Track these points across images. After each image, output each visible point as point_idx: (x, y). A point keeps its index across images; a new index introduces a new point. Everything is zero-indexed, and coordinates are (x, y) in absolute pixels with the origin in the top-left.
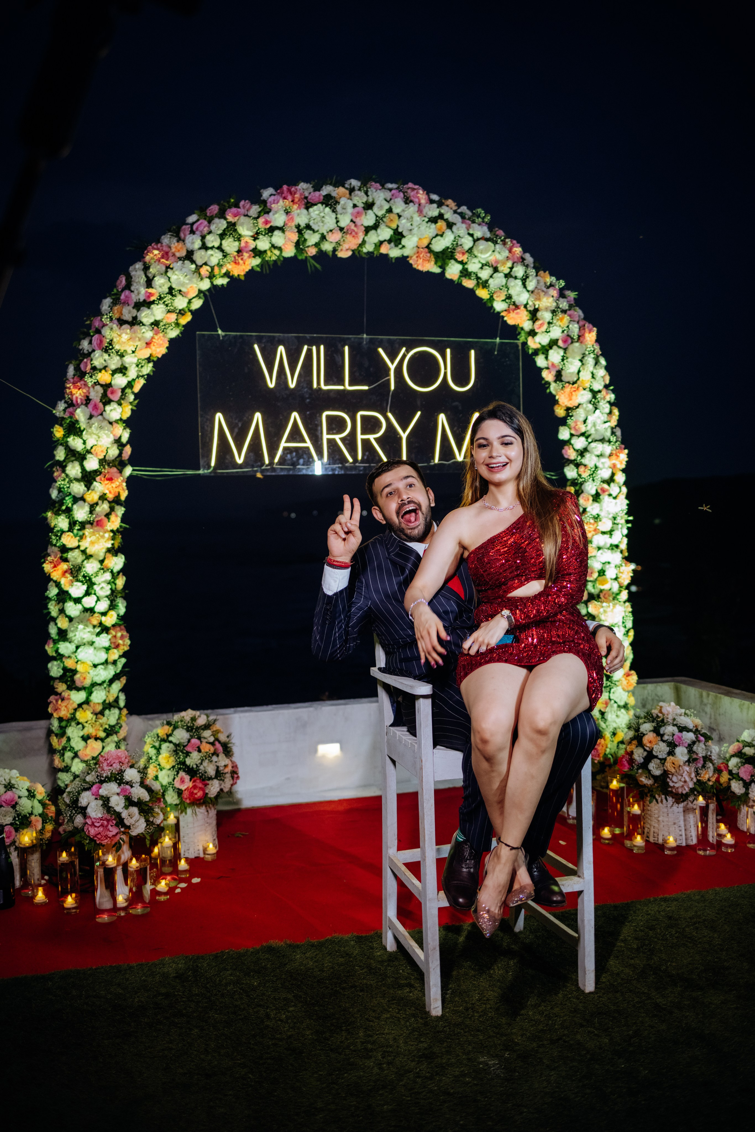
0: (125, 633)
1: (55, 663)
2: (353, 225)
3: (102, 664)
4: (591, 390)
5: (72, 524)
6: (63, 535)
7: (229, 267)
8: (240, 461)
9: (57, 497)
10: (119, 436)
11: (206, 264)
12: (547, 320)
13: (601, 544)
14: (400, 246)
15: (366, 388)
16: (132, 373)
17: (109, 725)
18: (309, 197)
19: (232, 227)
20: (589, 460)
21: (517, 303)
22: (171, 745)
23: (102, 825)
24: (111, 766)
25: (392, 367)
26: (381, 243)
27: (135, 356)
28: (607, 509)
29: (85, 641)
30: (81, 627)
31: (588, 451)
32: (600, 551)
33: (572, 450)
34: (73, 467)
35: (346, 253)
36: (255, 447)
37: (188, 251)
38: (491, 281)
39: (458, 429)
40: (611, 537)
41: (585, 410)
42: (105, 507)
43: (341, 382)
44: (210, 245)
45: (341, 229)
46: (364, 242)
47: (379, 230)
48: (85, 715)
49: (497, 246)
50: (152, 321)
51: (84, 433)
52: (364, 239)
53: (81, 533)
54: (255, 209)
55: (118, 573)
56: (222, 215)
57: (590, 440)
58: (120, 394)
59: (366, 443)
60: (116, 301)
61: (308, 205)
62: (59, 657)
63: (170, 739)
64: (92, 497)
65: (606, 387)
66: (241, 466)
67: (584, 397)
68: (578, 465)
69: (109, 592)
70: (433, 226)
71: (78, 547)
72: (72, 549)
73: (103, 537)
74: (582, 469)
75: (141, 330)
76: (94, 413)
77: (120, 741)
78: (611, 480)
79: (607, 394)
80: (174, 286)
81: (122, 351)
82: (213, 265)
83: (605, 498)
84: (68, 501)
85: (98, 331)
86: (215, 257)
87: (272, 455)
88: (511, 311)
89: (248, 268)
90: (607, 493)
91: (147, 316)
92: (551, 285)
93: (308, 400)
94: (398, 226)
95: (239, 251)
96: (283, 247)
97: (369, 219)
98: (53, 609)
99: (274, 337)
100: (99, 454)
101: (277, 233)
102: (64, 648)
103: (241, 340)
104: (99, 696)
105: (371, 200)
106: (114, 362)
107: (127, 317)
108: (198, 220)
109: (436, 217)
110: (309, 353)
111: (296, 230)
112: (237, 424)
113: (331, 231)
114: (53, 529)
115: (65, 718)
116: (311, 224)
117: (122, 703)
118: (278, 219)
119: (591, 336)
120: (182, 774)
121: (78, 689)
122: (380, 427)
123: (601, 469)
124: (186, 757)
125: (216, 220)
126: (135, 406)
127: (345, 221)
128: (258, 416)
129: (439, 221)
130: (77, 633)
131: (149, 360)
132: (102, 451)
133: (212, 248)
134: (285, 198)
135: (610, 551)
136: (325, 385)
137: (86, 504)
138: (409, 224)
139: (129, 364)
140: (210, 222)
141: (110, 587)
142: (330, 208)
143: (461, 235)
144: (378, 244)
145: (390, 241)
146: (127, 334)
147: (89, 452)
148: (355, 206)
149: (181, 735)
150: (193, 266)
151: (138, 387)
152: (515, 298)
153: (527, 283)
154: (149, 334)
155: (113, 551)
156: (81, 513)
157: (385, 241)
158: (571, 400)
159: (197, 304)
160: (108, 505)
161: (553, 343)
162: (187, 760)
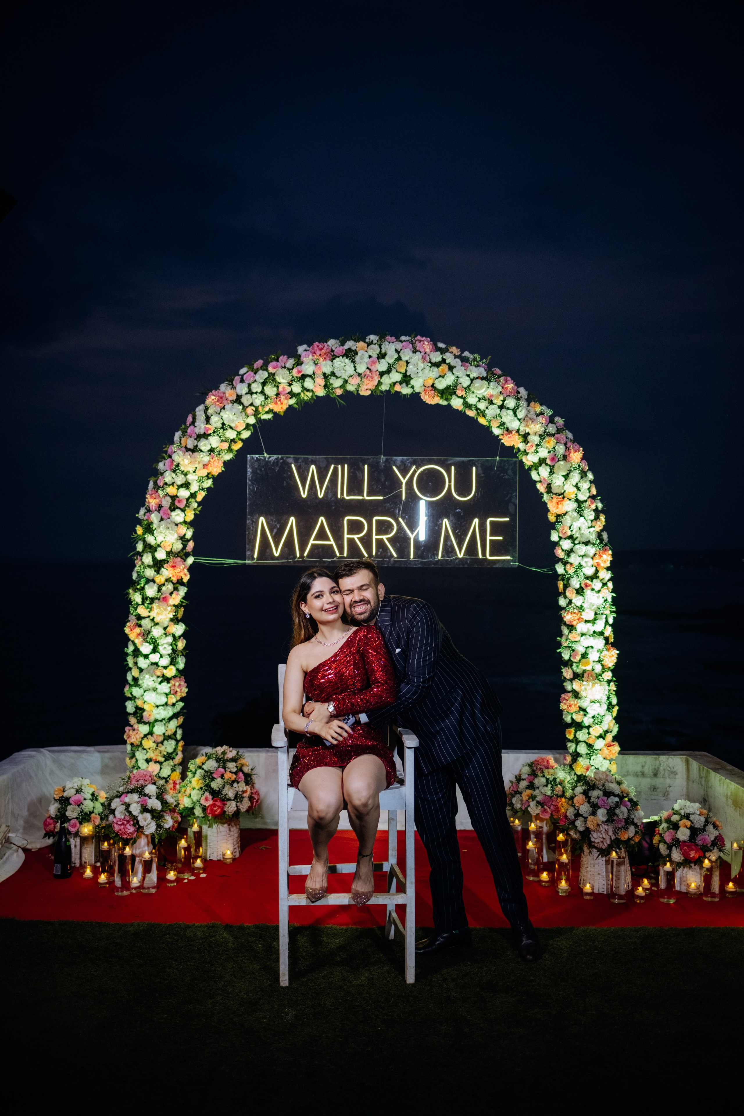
0: (182, 683)
1: (130, 702)
2: (368, 371)
3: (163, 705)
4: (577, 500)
5: (144, 599)
6: (138, 607)
7: (271, 406)
8: (277, 554)
9: (137, 578)
10: (183, 534)
11: (252, 404)
12: (536, 443)
13: (585, 631)
14: (410, 386)
15: (381, 498)
16: (194, 487)
17: (167, 753)
18: (336, 351)
19: (272, 377)
20: (574, 559)
21: (510, 428)
22: (203, 771)
23: (123, 824)
24: (138, 781)
25: (404, 481)
26: (395, 384)
27: (196, 475)
28: (590, 601)
29: (150, 687)
30: (147, 676)
31: (574, 552)
32: (584, 637)
33: (560, 551)
34: (147, 557)
35: (365, 392)
36: (289, 543)
37: (237, 395)
38: (487, 411)
39: (459, 531)
40: (593, 626)
41: (571, 517)
42: (170, 587)
43: (361, 493)
44: (254, 391)
45: (359, 375)
46: (380, 383)
47: (390, 374)
48: (148, 743)
49: (492, 384)
50: (209, 448)
51: (155, 532)
52: (379, 381)
53: (150, 606)
54: (291, 362)
55: (180, 637)
56: (264, 367)
57: (576, 542)
58: (185, 503)
59: (380, 542)
60: (185, 432)
61: (333, 358)
62: (133, 698)
63: (204, 766)
64: (160, 579)
65: (593, 497)
66: (277, 558)
67: (569, 506)
68: (565, 563)
69: (170, 651)
70: (435, 369)
71: (149, 617)
72: (144, 618)
73: (166, 610)
74: (568, 567)
75: (200, 456)
76: (164, 517)
77: (175, 765)
78: (595, 576)
79: (592, 503)
80: (225, 422)
81: (185, 471)
82: (257, 405)
83: (588, 592)
84: (143, 581)
85: (170, 457)
86: (258, 400)
87: (302, 550)
88: (505, 436)
89: (285, 407)
90: (589, 588)
91: (205, 445)
92: (542, 413)
93: (333, 508)
94: (406, 371)
95: (278, 395)
96: (314, 390)
97: (382, 366)
98: (130, 661)
99: (308, 458)
100: (166, 547)
101: (308, 380)
102: (136, 691)
103: (281, 461)
104: (159, 730)
105: (383, 352)
106: (180, 480)
107: (190, 446)
108: (247, 372)
109: (439, 362)
110: (335, 470)
111: (323, 377)
112: (276, 525)
113: (351, 376)
114: (132, 602)
115: (135, 744)
116: (335, 371)
117: (179, 736)
118: (308, 368)
119: (576, 456)
120: (207, 794)
121: (145, 723)
122: (392, 529)
123: (584, 567)
124: (212, 781)
125: (260, 372)
126: (199, 511)
127: (362, 368)
128: (292, 519)
129: (443, 365)
130: (144, 681)
131: (208, 477)
132: (169, 545)
133: (256, 393)
134: (315, 353)
135: (592, 637)
136: (347, 496)
137: (156, 584)
138: (415, 369)
139: (191, 480)
140: (255, 373)
141: (171, 647)
142: (349, 359)
143: (460, 376)
144: (392, 385)
145: (401, 383)
146: (188, 459)
147: (159, 546)
148: (370, 357)
149: (211, 765)
150: (241, 407)
151: (200, 497)
152: (508, 425)
153: (517, 413)
154: (206, 459)
155: (175, 620)
156: (151, 591)
157: (397, 382)
158: (557, 508)
159: (246, 435)
160: (172, 585)
161: (542, 461)
162: (211, 783)
